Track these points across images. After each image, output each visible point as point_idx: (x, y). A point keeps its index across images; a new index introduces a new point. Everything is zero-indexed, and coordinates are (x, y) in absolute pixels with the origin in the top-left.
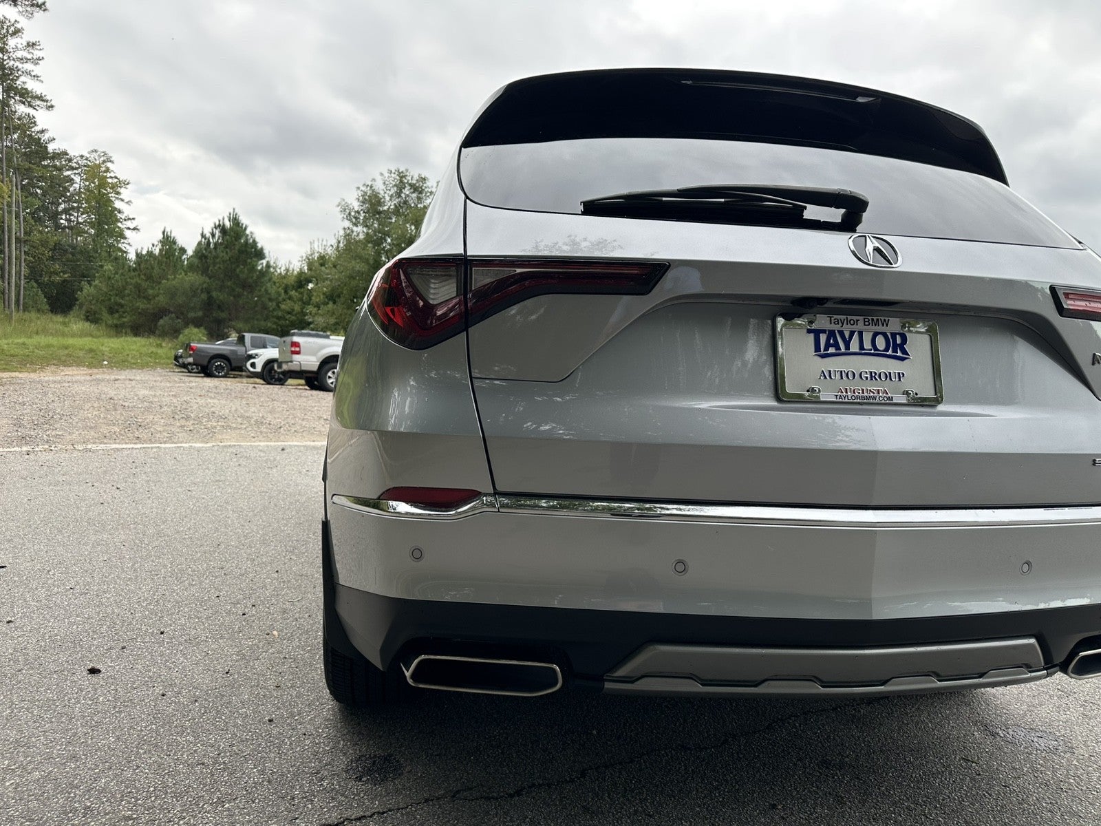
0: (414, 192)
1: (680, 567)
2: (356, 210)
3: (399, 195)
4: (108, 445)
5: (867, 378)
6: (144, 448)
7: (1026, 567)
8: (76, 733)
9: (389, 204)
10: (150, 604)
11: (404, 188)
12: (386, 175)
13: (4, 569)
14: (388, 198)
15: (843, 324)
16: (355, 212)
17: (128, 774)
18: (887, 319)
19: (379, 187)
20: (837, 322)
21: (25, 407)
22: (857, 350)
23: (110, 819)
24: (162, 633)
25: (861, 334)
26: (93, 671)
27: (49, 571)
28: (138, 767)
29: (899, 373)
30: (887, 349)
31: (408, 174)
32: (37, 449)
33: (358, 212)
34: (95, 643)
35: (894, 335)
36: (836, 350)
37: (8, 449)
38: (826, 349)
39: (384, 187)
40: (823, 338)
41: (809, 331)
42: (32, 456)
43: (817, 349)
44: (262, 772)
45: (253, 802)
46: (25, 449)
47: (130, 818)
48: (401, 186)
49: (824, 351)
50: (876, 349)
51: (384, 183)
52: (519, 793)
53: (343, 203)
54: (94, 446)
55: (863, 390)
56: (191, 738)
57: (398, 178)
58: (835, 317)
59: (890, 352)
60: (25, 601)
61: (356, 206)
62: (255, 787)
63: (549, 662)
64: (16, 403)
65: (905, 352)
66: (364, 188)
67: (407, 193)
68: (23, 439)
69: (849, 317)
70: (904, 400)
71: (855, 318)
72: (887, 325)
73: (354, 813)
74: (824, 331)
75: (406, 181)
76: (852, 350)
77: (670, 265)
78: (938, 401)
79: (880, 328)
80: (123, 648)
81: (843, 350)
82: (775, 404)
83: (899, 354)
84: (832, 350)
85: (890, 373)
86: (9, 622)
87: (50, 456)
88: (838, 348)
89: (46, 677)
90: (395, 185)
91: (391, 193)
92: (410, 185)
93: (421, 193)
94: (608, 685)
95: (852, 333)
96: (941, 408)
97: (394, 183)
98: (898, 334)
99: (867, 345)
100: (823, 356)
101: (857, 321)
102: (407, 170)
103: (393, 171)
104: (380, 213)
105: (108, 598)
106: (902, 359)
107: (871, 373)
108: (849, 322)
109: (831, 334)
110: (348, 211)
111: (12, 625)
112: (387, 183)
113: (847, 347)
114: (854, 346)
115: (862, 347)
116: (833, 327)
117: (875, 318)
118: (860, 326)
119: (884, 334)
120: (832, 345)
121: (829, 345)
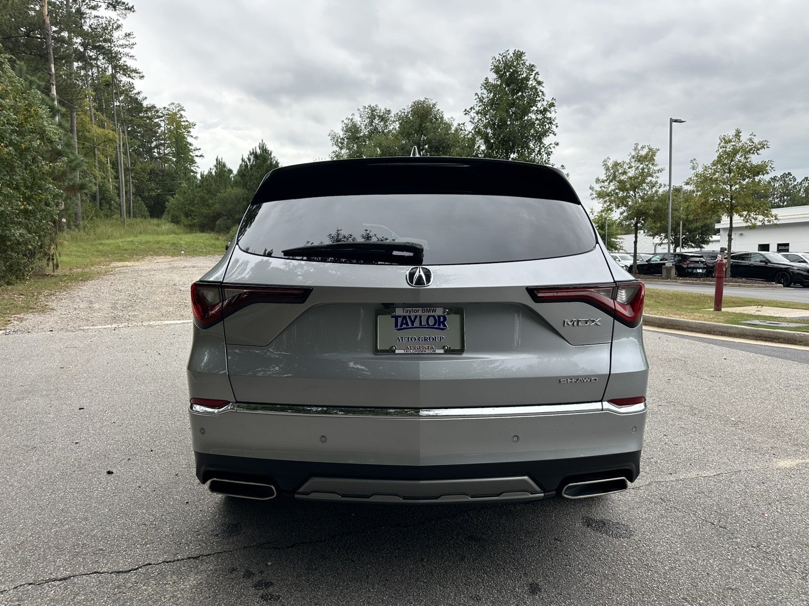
0: (381, 121)
1: (323, 439)
2: (342, 137)
3: (371, 123)
4: (162, 322)
5: (422, 340)
6: (184, 323)
7: (515, 439)
8: (91, 506)
9: (365, 132)
10: (152, 433)
11: (374, 119)
12: (362, 110)
13: (83, 410)
14: (363, 127)
15: (410, 312)
16: (341, 139)
17: (108, 528)
18: (435, 309)
19: (357, 120)
20: (407, 311)
21: (121, 293)
22: (418, 326)
23: (93, 550)
24: (152, 451)
25: (420, 317)
26: (110, 473)
27: (106, 411)
28: (114, 525)
29: (441, 337)
30: (435, 324)
31: (377, 108)
32: (120, 326)
33: (343, 139)
34: (116, 456)
35: (439, 317)
36: (407, 326)
37: (105, 327)
38: (401, 326)
39: (360, 119)
40: (400, 320)
41: (392, 317)
42: (117, 331)
43: (396, 326)
44: (171, 530)
45: (161, 544)
46: (114, 326)
47: (102, 550)
48: (372, 117)
49: (400, 327)
50: (428, 324)
51: (361, 116)
52: (292, 546)
53: (333, 133)
54: (155, 322)
55: (420, 347)
56: (144, 511)
57: (370, 111)
58: (406, 309)
59: (436, 326)
60: (88, 430)
61: (341, 134)
62: (165, 537)
63: (268, 484)
64: (116, 290)
65: (445, 326)
66: (346, 121)
67: (377, 122)
68: (115, 319)
69: (414, 309)
70: (442, 351)
71: (417, 309)
72: (435, 312)
73: (206, 552)
74: (400, 317)
75: (376, 114)
76: (415, 326)
77: (312, 289)
78: (461, 351)
79: (431, 314)
80: (129, 459)
81: (410, 325)
82: (373, 356)
83: (442, 326)
84: (404, 326)
85: (435, 337)
86: (76, 443)
87: (127, 330)
88: (408, 325)
89: (85, 476)
90: (368, 117)
91: (365, 123)
92: (379, 116)
93: (386, 121)
94: (296, 496)
95: (416, 317)
96: (464, 355)
97: (367, 116)
98: (442, 316)
99: (424, 323)
100: (399, 330)
101: (418, 310)
102: (377, 106)
103: (367, 107)
104: (358, 138)
105: (131, 429)
106: (442, 329)
107: (425, 337)
108: (414, 311)
109: (404, 317)
110: (336, 138)
111: (78, 445)
112: (362, 116)
113: (413, 325)
114: (417, 324)
115: (421, 324)
116: (405, 314)
117: (428, 309)
118: (420, 313)
119: (434, 316)
120: (404, 324)
121: (403, 323)
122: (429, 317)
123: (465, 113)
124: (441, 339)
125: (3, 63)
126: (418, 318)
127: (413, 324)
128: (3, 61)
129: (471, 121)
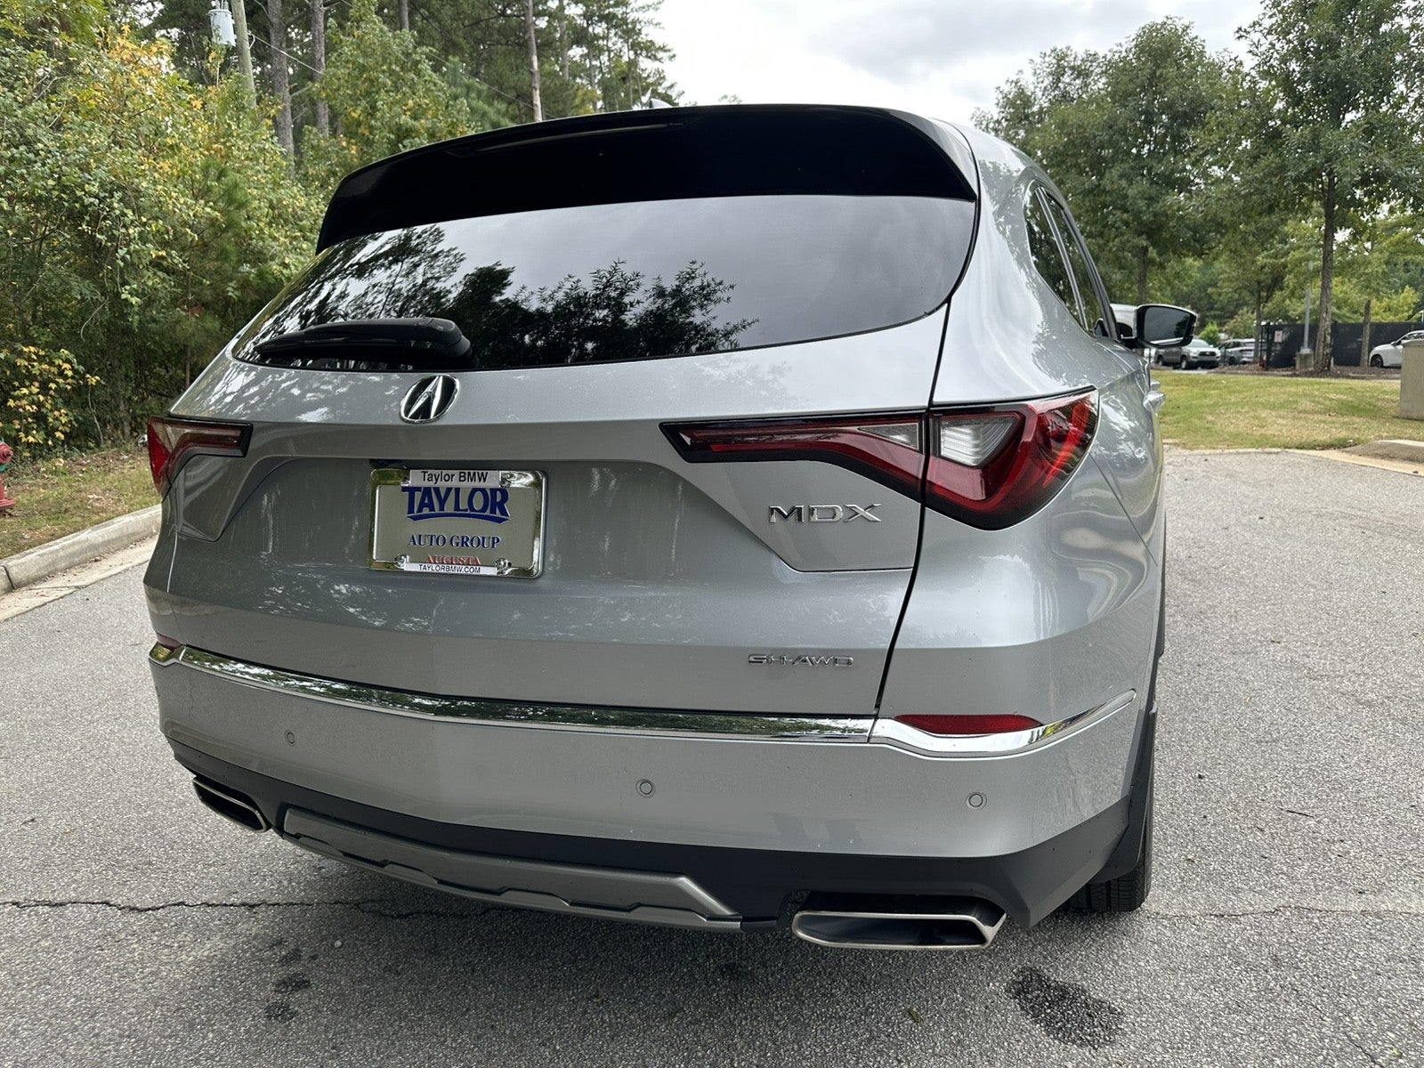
0: (1078, 77)
1: (291, 738)
2: (995, 119)
3: (1055, 85)
5: (458, 544)
7: (648, 788)
9: (1042, 102)
11: (1063, 75)
12: (1038, 60)
14: (1039, 94)
15: (436, 480)
16: (995, 122)
18: (485, 472)
19: (1029, 82)
20: (429, 478)
22: (452, 511)
25: (457, 490)
29: (494, 539)
30: (484, 510)
31: (1069, 52)
33: (999, 122)
35: (494, 491)
36: (430, 510)
38: (420, 510)
39: (1034, 79)
40: (418, 495)
41: (402, 490)
43: (411, 510)
48: (1058, 74)
49: (418, 512)
50: (471, 508)
51: (1035, 73)
53: (978, 113)
55: (452, 559)
57: (1054, 61)
58: (430, 471)
59: (488, 513)
61: (995, 113)
65: (504, 512)
66: (1006, 88)
67: (1068, 80)
69: (445, 472)
70: (494, 571)
71: (450, 472)
72: (485, 480)
73: (274, 899)
74: (418, 489)
75: (1066, 64)
76: (446, 510)
79: (477, 484)
81: (437, 510)
83: (498, 514)
84: (426, 511)
85: (483, 538)
88: (432, 508)
90: (1050, 74)
91: (1043, 85)
92: (1073, 68)
93: (1087, 76)
95: (448, 490)
97: (1049, 70)
98: (498, 489)
99: (463, 505)
100: (415, 518)
101: (453, 476)
102: (1068, 48)
103: (1048, 52)
104: (1027, 117)
106: (499, 521)
107: (463, 538)
108: (444, 478)
109: (427, 491)
110: (985, 123)
112: (1038, 72)
113: (442, 508)
114: (450, 506)
115: (457, 507)
116: (427, 484)
117: (472, 472)
118: (455, 483)
119: (483, 490)
120: (426, 506)
121: (425, 504)
122: (474, 490)
123: (1238, 35)
124: (493, 543)
125: (418, 62)
126: (452, 494)
127: (442, 503)
128: (418, 59)
129: (1250, 52)
